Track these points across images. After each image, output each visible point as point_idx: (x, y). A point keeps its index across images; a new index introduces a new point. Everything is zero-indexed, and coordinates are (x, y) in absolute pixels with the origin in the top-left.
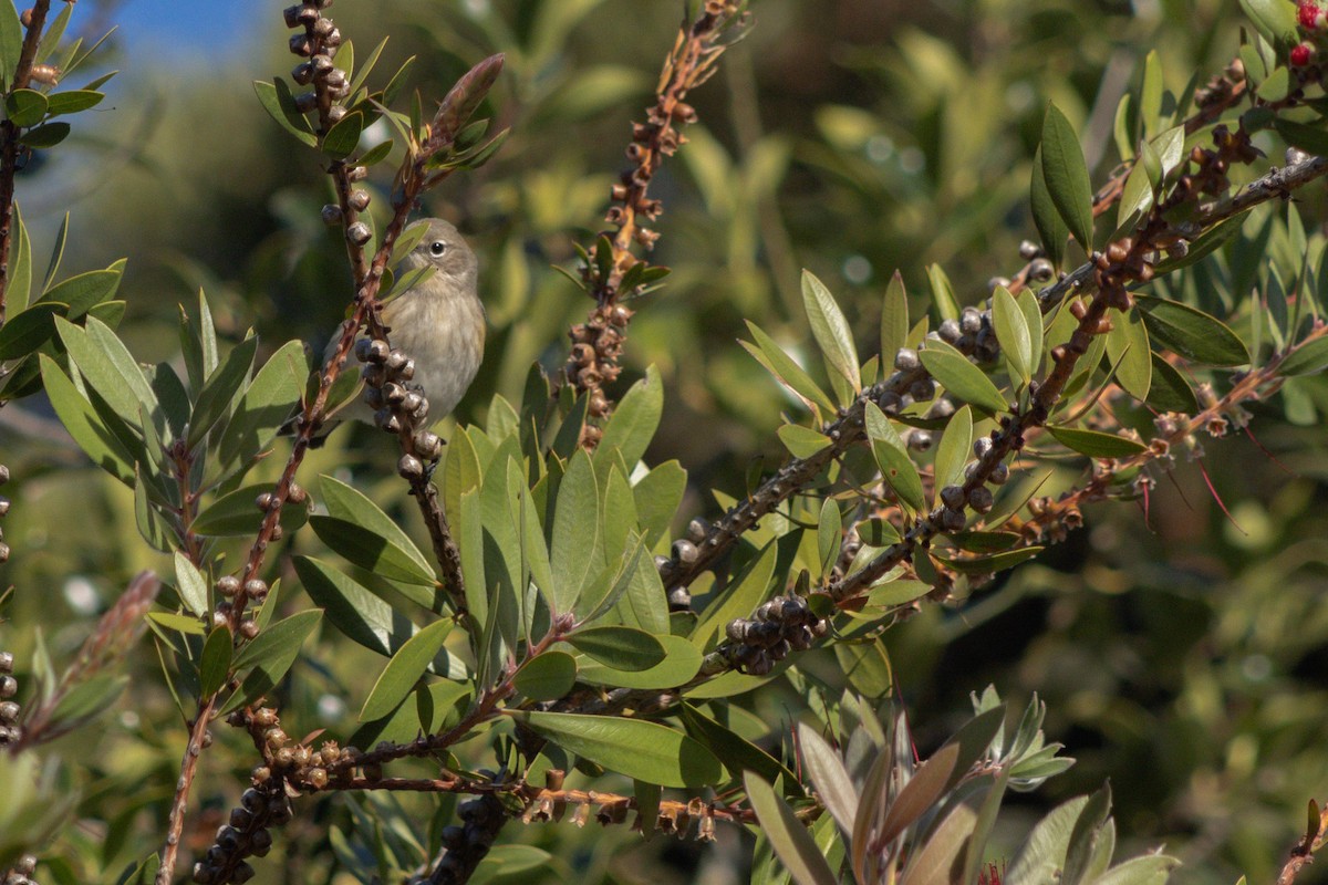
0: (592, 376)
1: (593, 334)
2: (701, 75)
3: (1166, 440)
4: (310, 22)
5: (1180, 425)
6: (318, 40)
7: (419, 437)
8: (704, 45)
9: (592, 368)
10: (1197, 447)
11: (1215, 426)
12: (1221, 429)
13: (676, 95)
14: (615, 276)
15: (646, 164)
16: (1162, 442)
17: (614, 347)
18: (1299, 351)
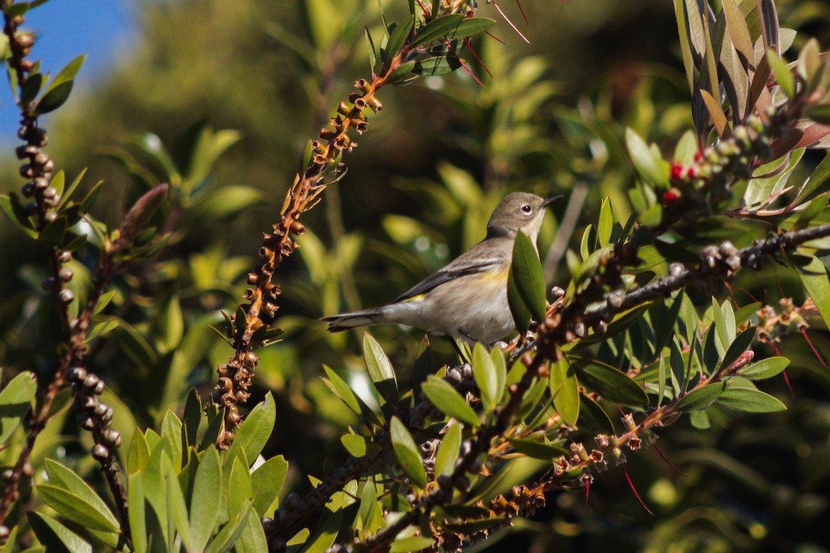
0: (229, 399)
1: (232, 372)
2: (310, 203)
3: (601, 451)
4: (32, 156)
5: (611, 441)
6: (39, 168)
7: (106, 433)
8: (312, 184)
9: (230, 394)
10: (621, 456)
11: (634, 443)
12: (638, 445)
13: (293, 216)
14: (248, 334)
15: (272, 261)
16: (599, 452)
17: (246, 380)
18: (689, 395)
